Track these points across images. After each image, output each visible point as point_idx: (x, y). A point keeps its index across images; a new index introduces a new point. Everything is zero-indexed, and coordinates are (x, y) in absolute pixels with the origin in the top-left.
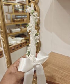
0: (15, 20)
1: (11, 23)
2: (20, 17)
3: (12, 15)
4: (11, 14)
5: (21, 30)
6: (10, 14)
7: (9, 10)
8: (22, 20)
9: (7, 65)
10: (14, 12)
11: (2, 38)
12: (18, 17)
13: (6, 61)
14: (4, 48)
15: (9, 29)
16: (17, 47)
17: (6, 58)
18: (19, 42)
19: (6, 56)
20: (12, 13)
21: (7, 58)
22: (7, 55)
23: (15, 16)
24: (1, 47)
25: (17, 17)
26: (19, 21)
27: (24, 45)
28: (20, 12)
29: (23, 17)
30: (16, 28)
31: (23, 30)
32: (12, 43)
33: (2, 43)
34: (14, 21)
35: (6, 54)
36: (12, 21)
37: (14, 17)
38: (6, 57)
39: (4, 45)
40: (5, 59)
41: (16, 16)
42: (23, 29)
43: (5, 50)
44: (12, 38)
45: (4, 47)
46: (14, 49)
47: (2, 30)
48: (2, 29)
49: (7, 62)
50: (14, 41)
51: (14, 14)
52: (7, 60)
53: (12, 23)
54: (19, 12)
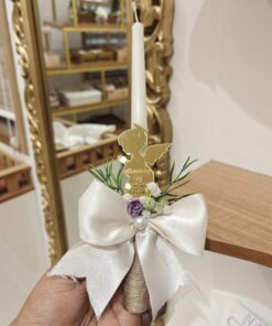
0: (82, 52)
1: (63, 66)
2: (101, 41)
3: (69, 33)
4: (66, 29)
5: (105, 96)
6: (60, 28)
7: (58, 14)
8: (110, 54)
9: (48, 221)
10: (76, 19)
11: (30, 117)
12: (94, 42)
13: (42, 207)
14: (36, 155)
15: (57, 90)
16: (85, 157)
17: (43, 195)
18: (93, 141)
19: (44, 187)
20: (70, 23)
21: (47, 195)
22: (45, 183)
23: (79, 38)
24: (27, 153)
25: (88, 42)
26: (97, 59)
27: (112, 154)
28: (102, 20)
29: (114, 41)
30: (82, 89)
31: (111, 97)
32: (66, 145)
33: (30, 137)
34: (75, 59)
35: (44, 179)
36: (68, 56)
37: (78, 43)
38: (43, 191)
39: (39, 144)
40: (41, 199)
41: (85, 36)
42: (112, 92)
43: (39, 165)
44: (67, 126)
45: (38, 151)
46: (72, 167)
47: (31, 87)
48: (31, 82)
49: (47, 209)
50: (72, 138)
51: (78, 29)
52: (46, 203)
53: (69, 65)
54: (97, 18)
